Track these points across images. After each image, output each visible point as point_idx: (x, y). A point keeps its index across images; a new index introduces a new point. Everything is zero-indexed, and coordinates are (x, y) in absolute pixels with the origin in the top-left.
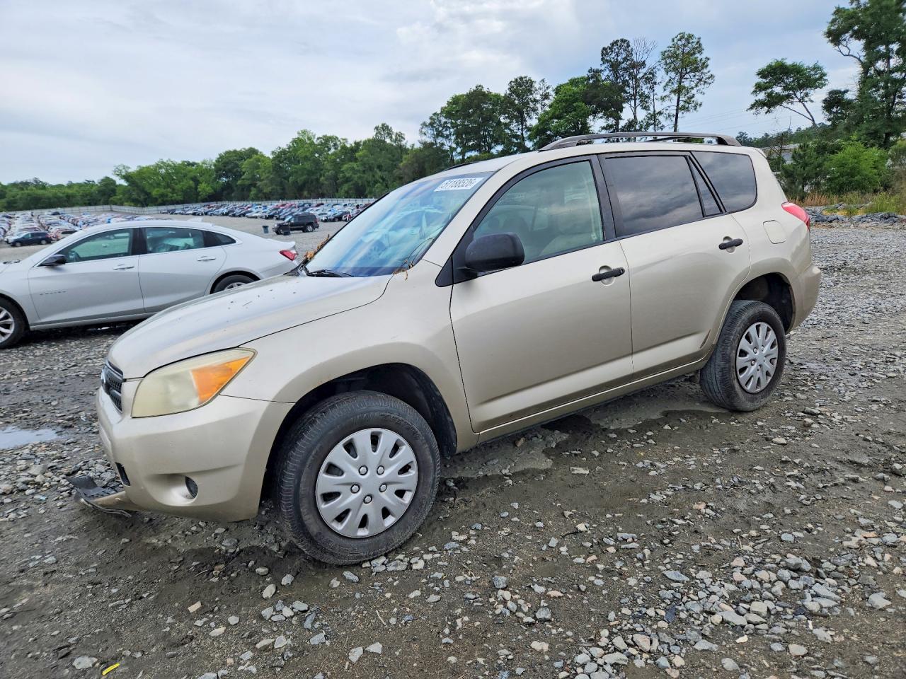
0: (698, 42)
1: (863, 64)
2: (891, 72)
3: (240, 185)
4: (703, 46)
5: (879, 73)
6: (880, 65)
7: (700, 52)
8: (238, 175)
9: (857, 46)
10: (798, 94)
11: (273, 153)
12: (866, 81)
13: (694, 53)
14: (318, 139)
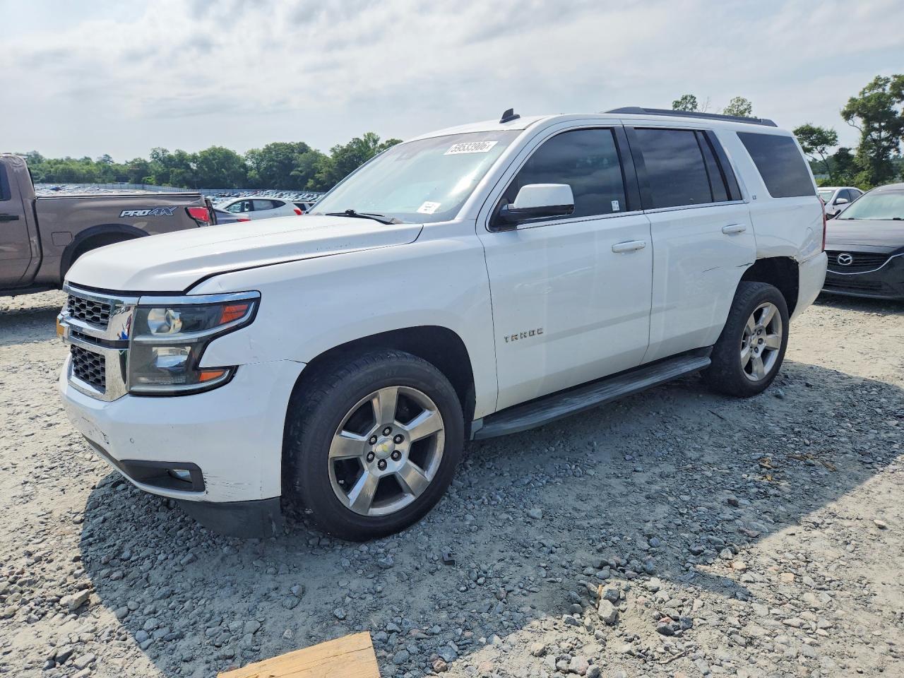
0: (749, 105)
1: (863, 133)
2: (883, 140)
3: (292, 175)
4: (752, 109)
5: (874, 140)
6: (875, 135)
7: (749, 112)
8: (292, 167)
9: (859, 121)
10: (819, 147)
11: (333, 150)
12: (865, 146)
13: (745, 112)
14: (387, 142)
